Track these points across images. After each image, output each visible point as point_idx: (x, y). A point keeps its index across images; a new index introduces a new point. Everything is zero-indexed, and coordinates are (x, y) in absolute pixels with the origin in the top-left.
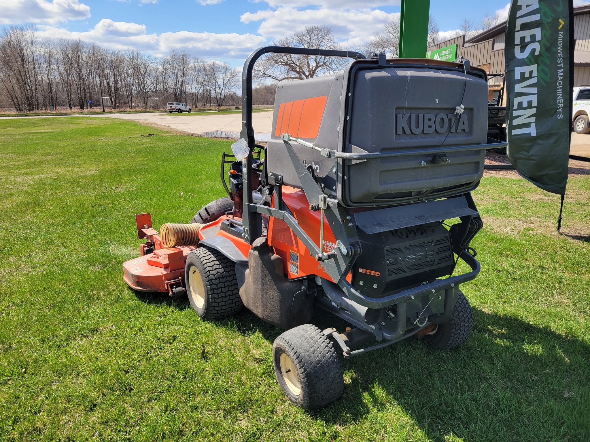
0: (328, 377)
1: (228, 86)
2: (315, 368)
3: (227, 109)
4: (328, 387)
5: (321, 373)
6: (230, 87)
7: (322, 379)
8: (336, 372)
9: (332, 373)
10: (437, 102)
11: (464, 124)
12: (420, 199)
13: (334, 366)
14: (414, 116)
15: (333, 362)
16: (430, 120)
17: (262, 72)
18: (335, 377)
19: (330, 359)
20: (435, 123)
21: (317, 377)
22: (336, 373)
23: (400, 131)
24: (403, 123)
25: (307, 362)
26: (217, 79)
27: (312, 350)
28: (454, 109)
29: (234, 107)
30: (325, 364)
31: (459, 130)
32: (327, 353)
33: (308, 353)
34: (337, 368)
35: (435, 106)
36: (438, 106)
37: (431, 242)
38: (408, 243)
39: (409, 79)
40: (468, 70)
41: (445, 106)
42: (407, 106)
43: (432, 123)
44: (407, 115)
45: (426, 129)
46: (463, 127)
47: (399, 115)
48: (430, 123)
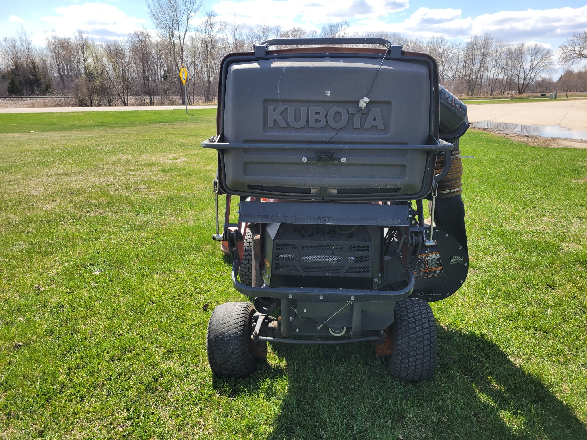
0: (226, 350)
1: (536, 70)
2: (216, 337)
3: (529, 97)
4: (226, 358)
5: (220, 344)
6: (538, 71)
7: (220, 349)
8: (235, 347)
9: (231, 347)
10: (328, 95)
11: (375, 119)
12: (325, 198)
13: (235, 342)
14: (292, 108)
15: (235, 338)
16: (317, 113)
17: (577, 52)
18: (233, 352)
19: (233, 334)
20: (326, 116)
21: (215, 345)
22: (235, 349)
23: (271, 124)
24: (274, 115)
25: (213, 330)
26: (524, 63)
27: (222, 322)
28: (358, 102)
29: (539, 94)
30: (227, 337)
31: (367, 126)
32: (233, 329)
33: (217, 323)
34: (238, 345)
35: (326, 99)
36: (330, 99)
37: (342, 247)
38: (307, 242)
39: (284, 70)
40: (399, 56)
41: (342, 99)
42: (279, 98)
43: (321, 117)
44: (281, 108)
45: (312, 123)
46: (374, 123)
47: (270, 108)
48: (318, 117)
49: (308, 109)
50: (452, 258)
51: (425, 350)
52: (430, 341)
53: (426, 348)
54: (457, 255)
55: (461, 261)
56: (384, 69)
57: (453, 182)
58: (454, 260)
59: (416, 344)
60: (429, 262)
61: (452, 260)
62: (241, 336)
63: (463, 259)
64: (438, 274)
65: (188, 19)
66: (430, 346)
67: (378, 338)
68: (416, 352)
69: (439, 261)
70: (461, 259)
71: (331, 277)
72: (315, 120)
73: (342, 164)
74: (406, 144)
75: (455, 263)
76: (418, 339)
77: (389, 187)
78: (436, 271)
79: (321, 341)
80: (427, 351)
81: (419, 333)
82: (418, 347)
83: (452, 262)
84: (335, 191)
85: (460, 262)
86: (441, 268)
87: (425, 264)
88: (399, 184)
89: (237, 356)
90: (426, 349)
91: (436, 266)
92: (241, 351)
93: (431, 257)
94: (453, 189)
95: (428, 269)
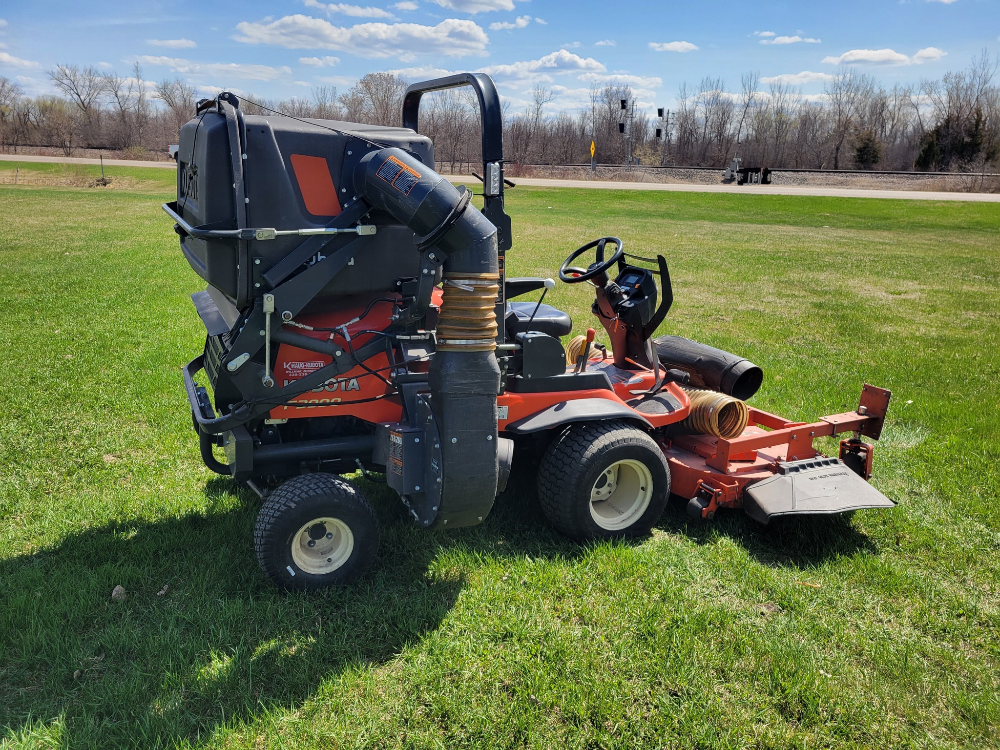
24: (183, 179)
50: (432, 461)
58: (434, 465)
61: (432, 464)
64: (399, 472)
69: (401, 451)
75: (434, 470)
83: (432, 468)
87: (395, 448)
94: (445, 339)
95: (396, 459)
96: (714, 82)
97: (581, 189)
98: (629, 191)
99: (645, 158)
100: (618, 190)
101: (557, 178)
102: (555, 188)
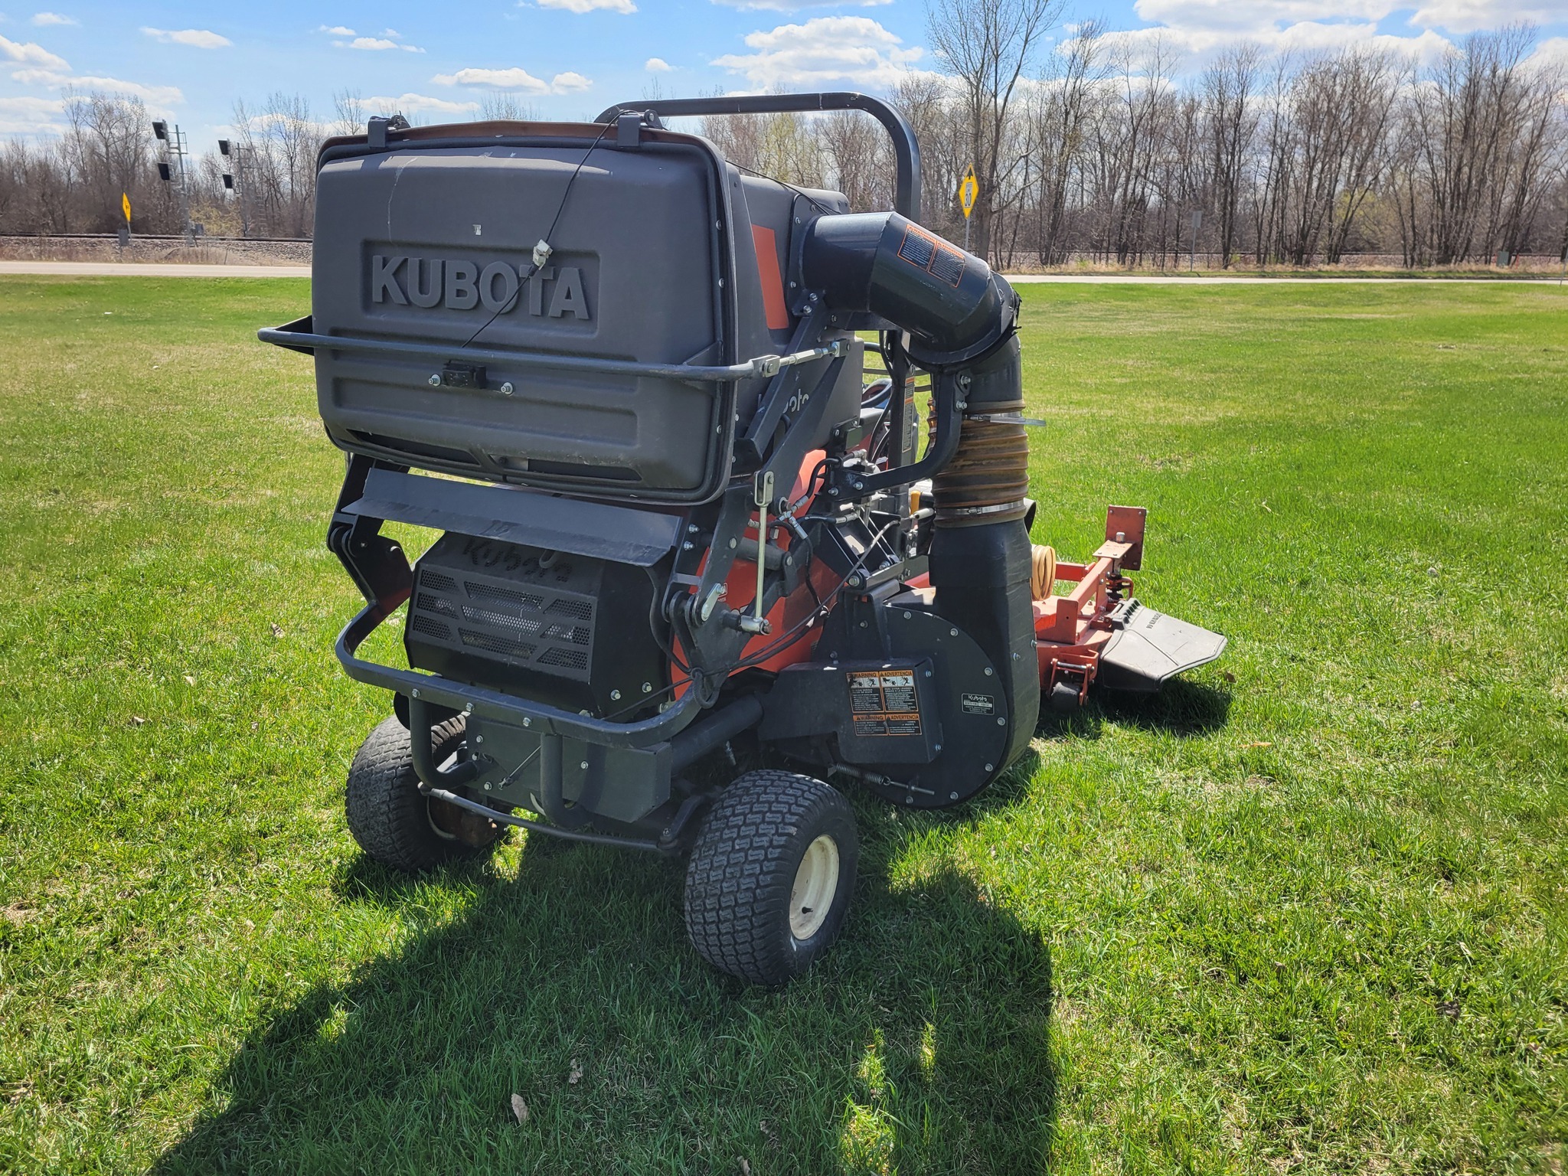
8: (384, 799)
10: (478, 233)
11: (568, 296)
13: (386, 787)
14: (413, 263)
15: (390, 779)
16: (460, 276)
18: (380, 809)
19: (389, 770)
20: (476, 283)
23: (377, 297)
24: (382, 277)
28: (530, 253)
30: (377, 773)
31: (554, 310)
35: (472, 243)
36: (482, 243)
37: (540, 600)
38: (479, 577)
39: (398, 174)
40: (633, 141)
41: (504, 243)
42: (390, 238)
43: (467, 284)
44: (395, 262)
45: (451, 299)
46: (568, 305)
47: (377, 260)
48: (462, 284)
49: (444, 265)
50: (966, 698)
51: (740, 901)
52: (758, 881)
53: (742, 896)
54: (980, 693)
55: (990, 711)
56: (588, 174)
57: (976, 487)
58: (973, 704)
59: (722, 882)
60: (889, 695)
61: (966, 703)
62: (401, 776)
63: (995, 705)
64: (908, 730)
65: (1026, 41)
66: (754, 894)
67: (654, 847)
68: (719, 901)
69: (912, 696)
70: (990, 705)
71: (511, 665)
72: (458, 291)
73: (504, 398)
74: (631, 359)
75: (974, 711)
76: (728, 870)
77: (603, 464)
78: (906, 722)
79: (556, 828)
80: (743, 904)
81: (737, 855)
82: (725, 890)
83: (966, 709)
84: (525, 465)
85: (988, 711)
86: (916, 716)
87: (879, 697)
88: (621, 457)
89: (384, 818)
90: (742, 898)
91: (906, 708)
92: (394, 809)
93: (893, 683)
94: (977, 507)
95: (885, 714)
96: (290, 101)
97: (148, 279)
98: (239, 280)
99: (209, 223)
100: (220, 278)
101: (59, 260)
102: (94, 278)
